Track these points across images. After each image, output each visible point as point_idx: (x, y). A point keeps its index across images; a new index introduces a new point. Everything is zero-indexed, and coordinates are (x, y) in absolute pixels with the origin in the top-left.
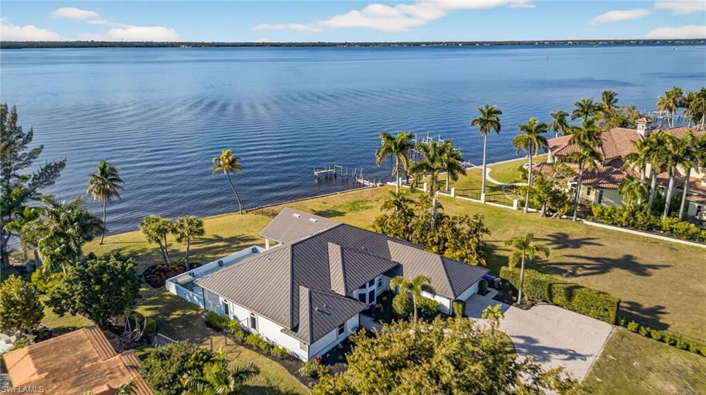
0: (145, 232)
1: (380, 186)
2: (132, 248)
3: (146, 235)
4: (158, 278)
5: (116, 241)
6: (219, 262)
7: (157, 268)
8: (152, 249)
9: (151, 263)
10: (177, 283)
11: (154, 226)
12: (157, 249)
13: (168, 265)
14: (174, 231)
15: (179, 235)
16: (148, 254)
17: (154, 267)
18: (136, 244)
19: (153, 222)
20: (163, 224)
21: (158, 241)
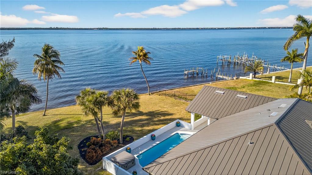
0: (83, 104)
1: (236, 79)
2: (69, 120)
3: (82, 107)
4: (94, 154)
5: (57, 113)
6: (152, 136)
7: (92, 141)
8: (86, 121)
9: (85, 135)
10: (115, 162)
11: (90, 98)
12: (90, 121)
13: (102, 138)
14: (111, 103)
15: (116, 108)
16: (83, 125)
17: (88, 139)
18: (72, 116)
19: (89, 94)
20: (100, 96)
21: (95, 114)
